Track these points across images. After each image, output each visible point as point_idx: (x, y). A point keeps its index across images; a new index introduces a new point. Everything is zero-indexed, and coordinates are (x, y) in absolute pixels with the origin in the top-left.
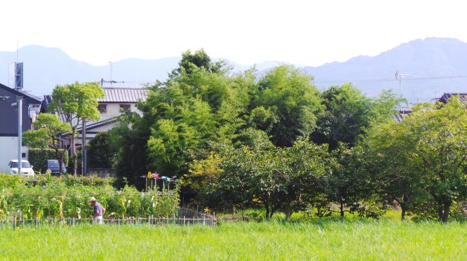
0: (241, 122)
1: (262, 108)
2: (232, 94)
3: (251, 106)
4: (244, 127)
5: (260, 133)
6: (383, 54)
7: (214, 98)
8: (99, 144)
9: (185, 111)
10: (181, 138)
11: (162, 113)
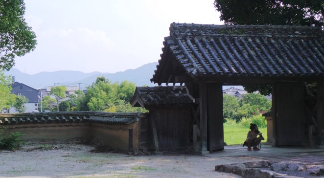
0: (116, 98)
1: (122, 93)
2: (113, 89)
3: (119, 93)
4: (117, 99)
5: (121, 101)
6: (137, 68)
7: (107, 90)
8: (62, 105)
9: (99, 95)
10: (98, 103)
11: (93, 95)
